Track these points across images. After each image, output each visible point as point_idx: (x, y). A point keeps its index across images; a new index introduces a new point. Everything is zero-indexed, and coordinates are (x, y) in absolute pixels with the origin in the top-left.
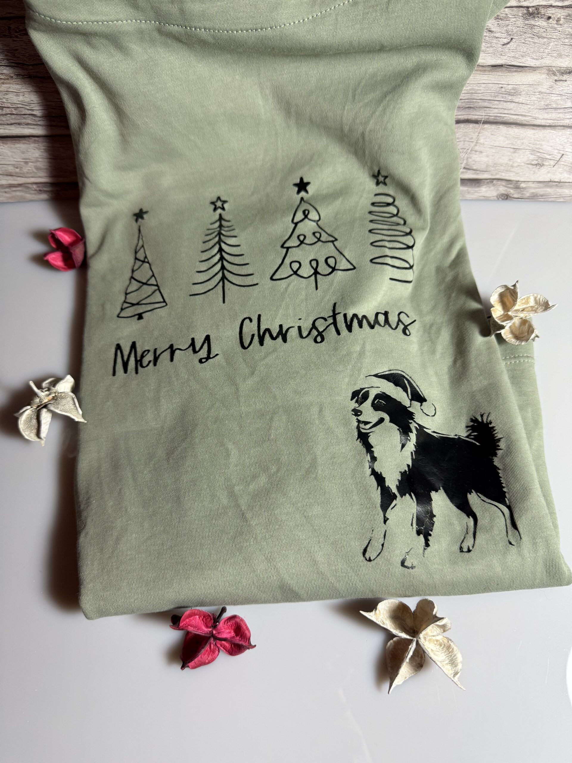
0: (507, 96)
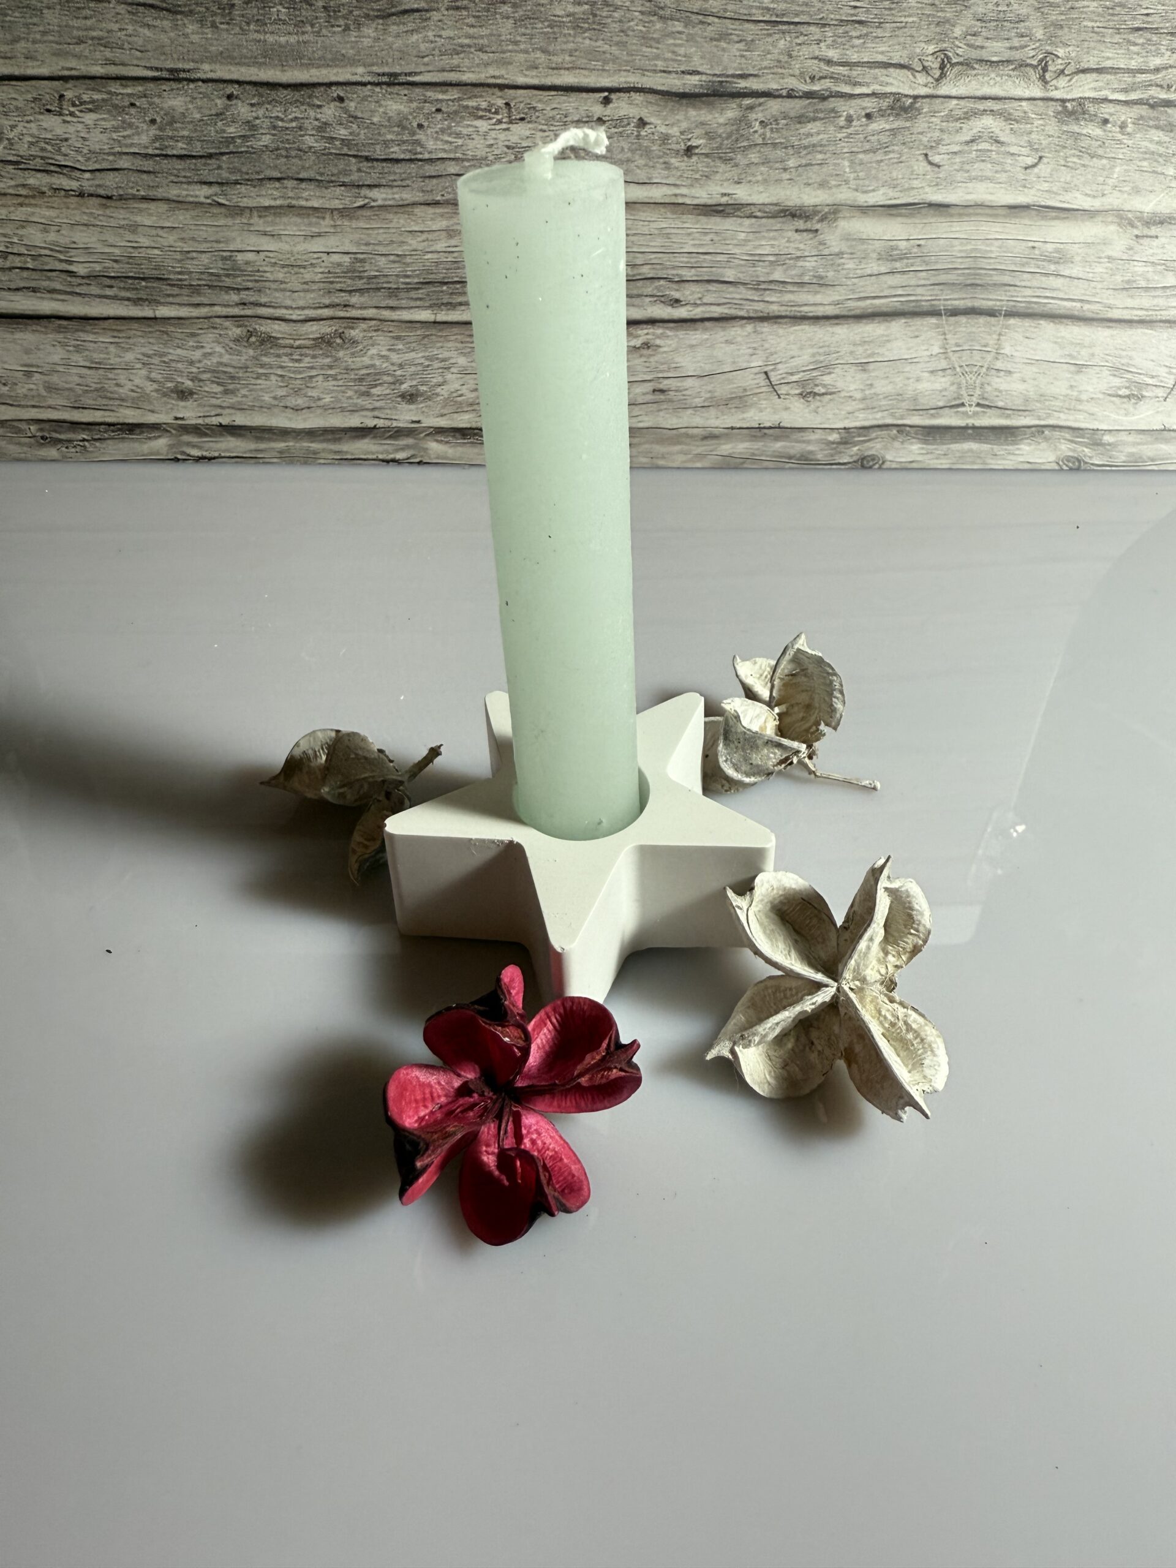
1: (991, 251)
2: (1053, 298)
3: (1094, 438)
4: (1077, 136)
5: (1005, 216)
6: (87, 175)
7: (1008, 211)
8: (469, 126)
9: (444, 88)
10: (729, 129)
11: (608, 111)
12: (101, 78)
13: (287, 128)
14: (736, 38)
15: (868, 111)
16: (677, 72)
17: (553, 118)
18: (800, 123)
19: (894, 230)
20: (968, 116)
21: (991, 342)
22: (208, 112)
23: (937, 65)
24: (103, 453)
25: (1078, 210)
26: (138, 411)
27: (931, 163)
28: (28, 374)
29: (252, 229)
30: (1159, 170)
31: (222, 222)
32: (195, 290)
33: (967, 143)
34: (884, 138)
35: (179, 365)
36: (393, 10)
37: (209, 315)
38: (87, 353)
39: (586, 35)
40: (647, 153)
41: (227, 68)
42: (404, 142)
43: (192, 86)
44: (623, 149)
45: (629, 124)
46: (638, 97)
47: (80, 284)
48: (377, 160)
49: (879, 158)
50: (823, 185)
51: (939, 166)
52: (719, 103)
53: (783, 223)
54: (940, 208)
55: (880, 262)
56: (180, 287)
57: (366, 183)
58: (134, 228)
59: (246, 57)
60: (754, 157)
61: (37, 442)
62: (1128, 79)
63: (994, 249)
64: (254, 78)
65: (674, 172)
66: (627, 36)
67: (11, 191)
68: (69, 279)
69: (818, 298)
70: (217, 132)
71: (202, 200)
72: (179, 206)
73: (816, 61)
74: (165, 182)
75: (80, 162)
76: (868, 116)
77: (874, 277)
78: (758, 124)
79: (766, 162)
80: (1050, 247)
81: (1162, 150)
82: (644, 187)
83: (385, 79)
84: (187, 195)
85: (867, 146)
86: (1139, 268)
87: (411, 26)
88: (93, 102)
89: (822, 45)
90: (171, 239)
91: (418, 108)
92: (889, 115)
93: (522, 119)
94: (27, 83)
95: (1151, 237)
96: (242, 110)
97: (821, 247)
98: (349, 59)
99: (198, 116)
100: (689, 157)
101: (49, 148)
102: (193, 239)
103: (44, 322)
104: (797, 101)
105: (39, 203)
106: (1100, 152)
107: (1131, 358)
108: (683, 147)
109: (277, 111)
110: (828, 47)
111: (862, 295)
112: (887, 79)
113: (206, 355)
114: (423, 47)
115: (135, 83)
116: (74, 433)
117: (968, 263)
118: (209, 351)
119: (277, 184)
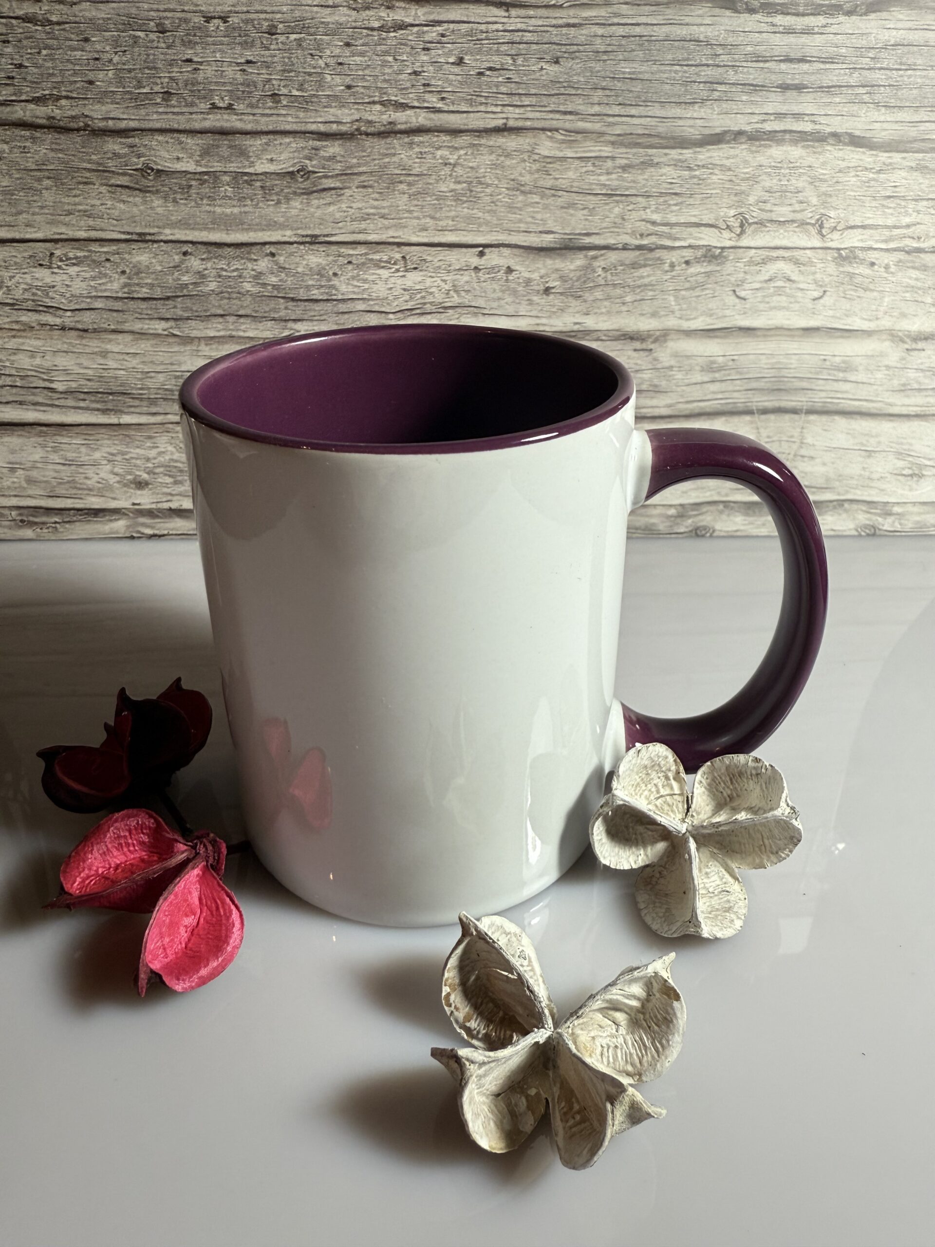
0: (836, 373)
1: (791, 364)
2: (843, 399)
3: (886, 509)
4: (851, 275)
5: (801, 336)
6: (69, 314)
7: (801, 332)
8: (374, 274)
9: (354, 246)
10: (578, 274)
11: (482, 262)
12: (84, 240)
13: (230, 277)
14: (582, 207)
15: (687, 259)
16: (535, 232)
17: (439, 267)
18: (633, 268)
19: (713, 348)
20: (764, 262)
21: (796, 434)
22: (167, 266)
23: (737, 224)
24: (72, 533)
25: (857, 331)
26: (103, 499)
27: (738, 297)
28: (13, 470)
29: (200, 354)
30: (920, 299)
31: (176, 349)
32: (153, 402)
33: (766, 281)
34: (700, 278)
35: (138, 462)
36: (315, 189)
37: (164, 421)
38: (62, 453)
39: (465, 205)
40: (515, 292)
41: (184, 232)
42: (322, 286)
43: (155, 245)
44: (495, 290)
45: (499, 271)
46: (506, 251)
47: (59, 398)
48: (301, 300)
49: (697, 294)
50: (654, 315)
51: (745, 299)
52: (570, 254)
53: (624, 344)
54: (748, 331)
55: (703, 373)
56: (141, 399)
57: (292, 318)
58: (104, 354)
59: (198, 224)
60: (598, 294)
61: (17, 524)
62: (887, 233)
63: (794, 362)
64: (205, 240)
65: (536, 307)
66: (496, 205)
67: (7, 326)
68: (50, 394)
69: (654, 402)
70: (173, 279)
71: (160, 332)
72: (143, 337)
73: (644, 223)
74: (131, 318)
75: (63, 303)
76: (687, 263)
77: (698, 386)
78: (600, 269)
79: (608, 298)
80: (838, 359)
81: (919, 284)
82: (513, 318)
83: (308, 239)
84: (149, 329)
85: (687, 285)
86: (912, 374)
87: (328, 200)
88: (76, 258)
89: (648, 210)
90: (134, 362)
91: (334, 261)
92: (703, 261)
93: (415, 268)
94: (25, 244)
95: (919, 350)
96: (195, 263)
97: (655, 363)
98: (280, 225)
99: (159, 268)
100: (547, 295)
101: (39, 293)
102: (152, 362)
103: (27, 428)
104: (630, 252)
105: (29, 335)
106: (871, 286)
107: (911, 445)
108: (542, 288)
109: (222, 264)
110: (652, 212)
111: (689, 399)
112: (699, 235)
113: (161, 453)
114: (338, 215)
115: (111, 243)
116: (48, 515)
117: (773, 373)
118: (163, 450)
119: (221, 320)
